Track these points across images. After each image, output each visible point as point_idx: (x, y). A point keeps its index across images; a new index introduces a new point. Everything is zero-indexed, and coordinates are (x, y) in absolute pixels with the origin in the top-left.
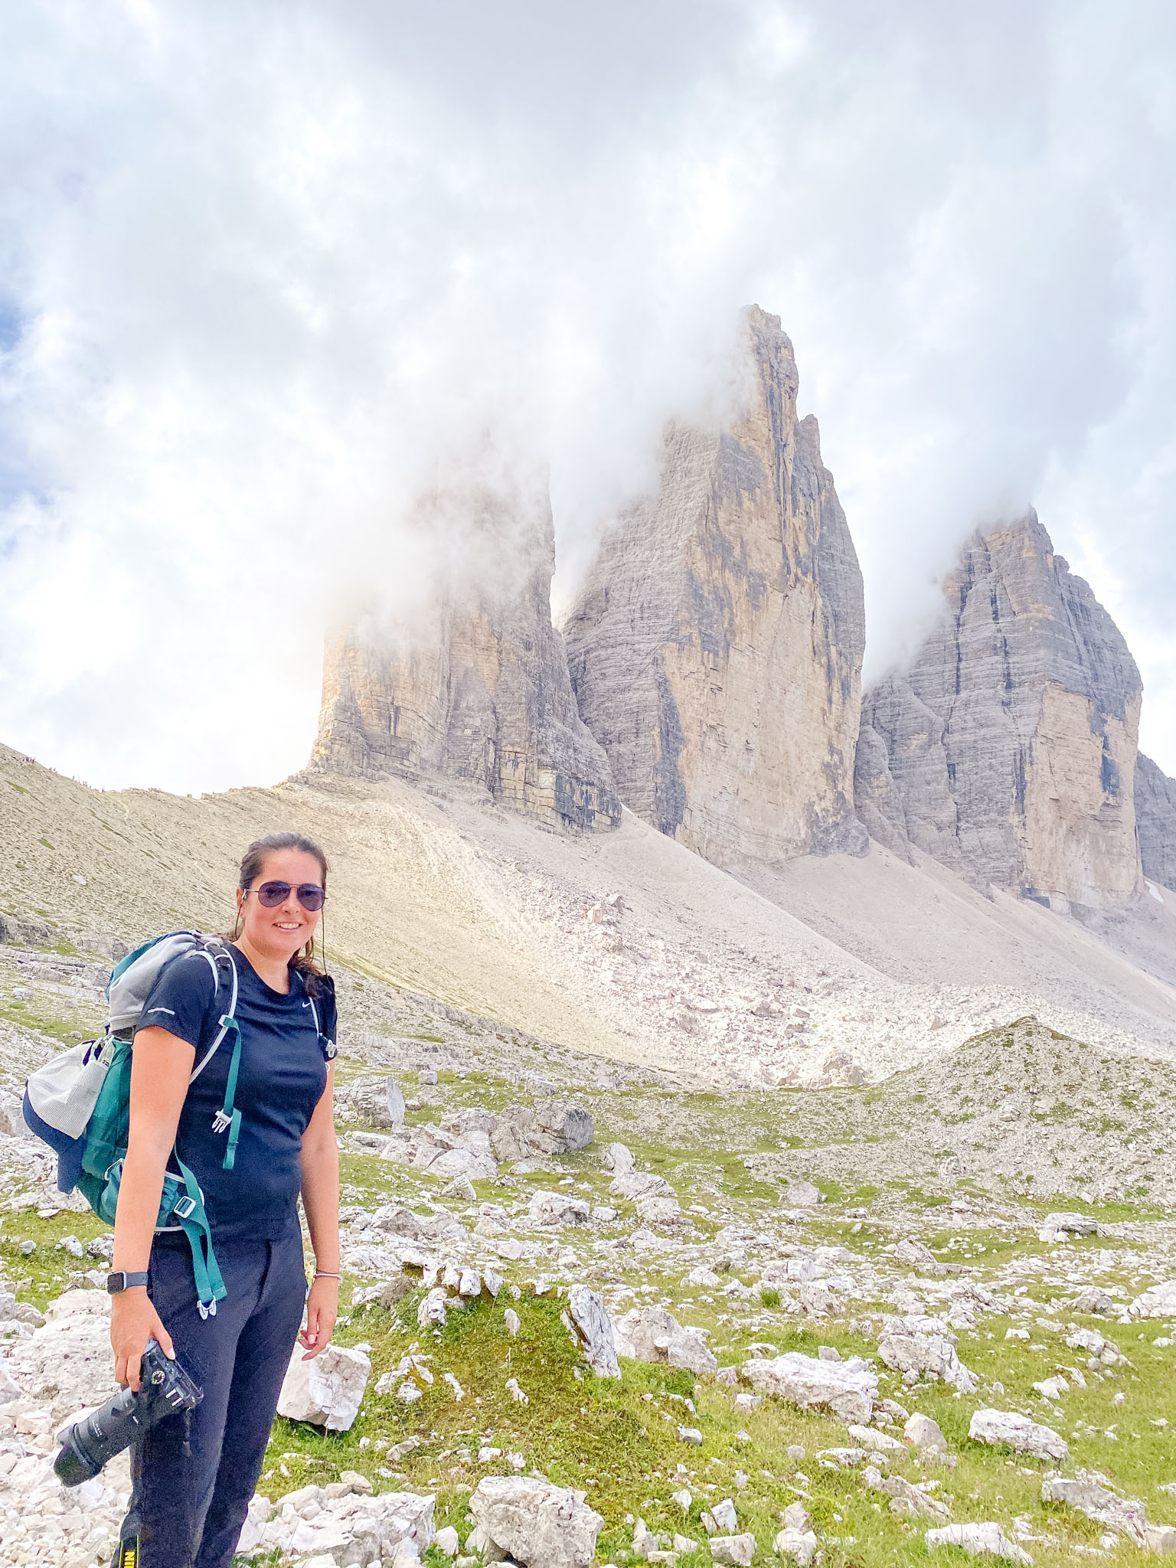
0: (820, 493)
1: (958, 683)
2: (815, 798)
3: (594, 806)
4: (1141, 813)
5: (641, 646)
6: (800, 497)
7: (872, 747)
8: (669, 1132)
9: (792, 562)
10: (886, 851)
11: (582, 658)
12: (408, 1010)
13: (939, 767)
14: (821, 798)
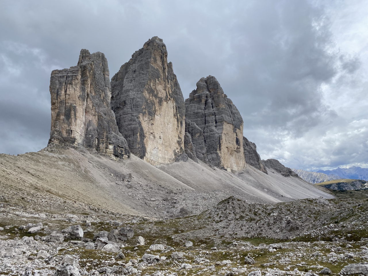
0: (173, 79)
1: (205, 122)
2: (176, 149)
3: (123, 153)
4: (245, 149)
5: (134, 114)
6: (169, 80)
7: (188, 137)
8: (152, 232)
9: (168, 95)
10: (192, 160)
11: (119, 117)
12: (79, 207)
13: (202, 141)
14: (177, 149)
